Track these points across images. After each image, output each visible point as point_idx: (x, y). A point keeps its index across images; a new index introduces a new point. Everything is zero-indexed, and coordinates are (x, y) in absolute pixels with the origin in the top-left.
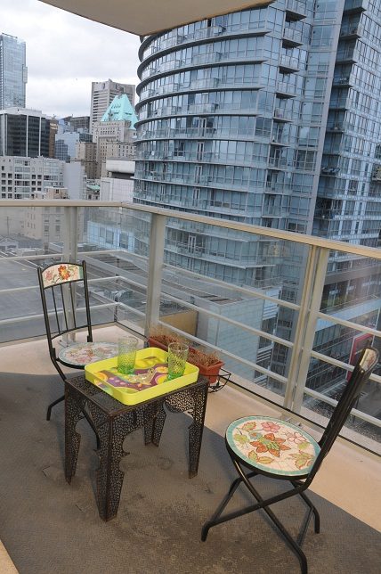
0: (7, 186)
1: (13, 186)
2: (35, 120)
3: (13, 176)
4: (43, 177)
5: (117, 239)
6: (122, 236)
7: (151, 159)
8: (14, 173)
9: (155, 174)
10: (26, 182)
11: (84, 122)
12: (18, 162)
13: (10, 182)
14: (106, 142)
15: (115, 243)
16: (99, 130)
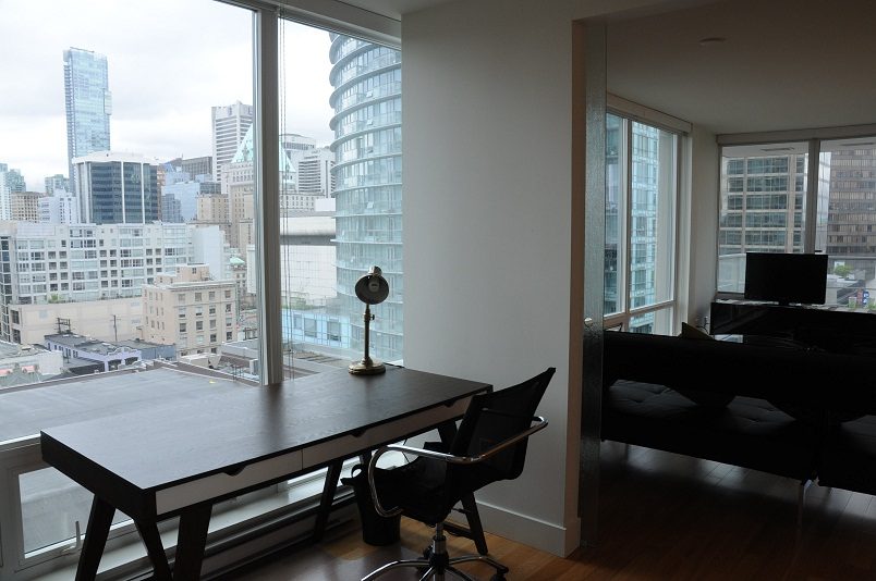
0: (109, 268)
1: (118, 268)
2: (129, 166)
3: (118, 253)
4: (163, 251)
5: (322, 328)
6: (330, 323)
7: (367, 213)
8: (118, 249)
9: (377, 234)
10: (138, 261)
11: (203, 165)
12: (124, 231)
13: (113, 262)
14: (242, 191)
15: (319, 335)
16: (231, 175)
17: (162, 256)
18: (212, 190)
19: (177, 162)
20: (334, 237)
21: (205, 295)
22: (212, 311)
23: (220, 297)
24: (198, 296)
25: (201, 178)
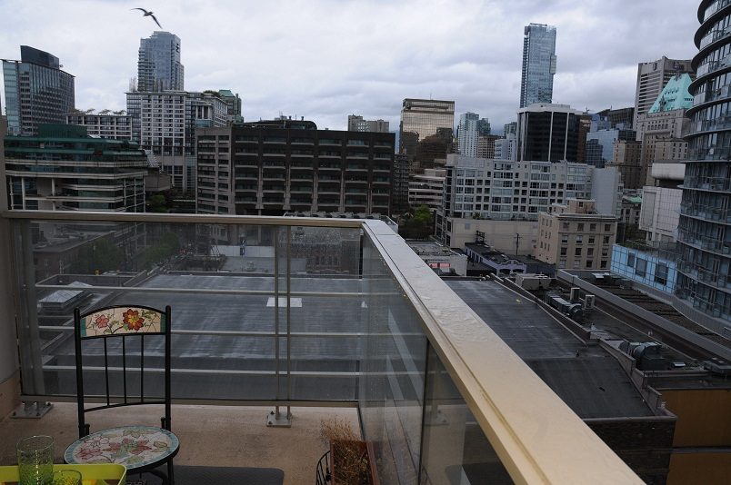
0: (520, 196)
1: (527, 196)
2: (560, 117)
3: (529, 185)
4: (565, 186)
5: (651, 269)
6: (658, 266)
7: (708, 159)
8: (530, 181)
9: (714, 181)
10: (544, 192)
11: (627, 115)
12: (535, 167)
13: (524, 192)
14: (655, 139)
15: (647, 276)
16: (646, 124)
18: (628, 136)
19: (604, 114)
20: (681, 182)
21: (587, 227)
22: (591, 241)
23: (600, 229)
24: (581, 227)
25: (621, 126)
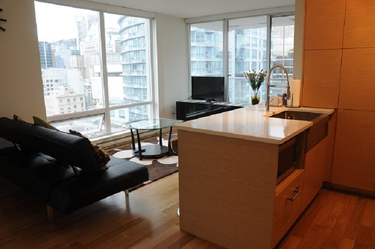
4: (54, 81)
7: (134, 62)
9: (138, 71)
14: (90, 54)
15: (116, 116)
16: (84, 47)
17: (53, 83)
18: (77, 53)
19: (61, 42)
20: (121, 73)
21: (72, 100)
22: (75, 107)
23: (78, 100)
24: (69, 100)
25: (72, 48)
